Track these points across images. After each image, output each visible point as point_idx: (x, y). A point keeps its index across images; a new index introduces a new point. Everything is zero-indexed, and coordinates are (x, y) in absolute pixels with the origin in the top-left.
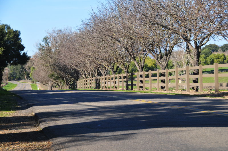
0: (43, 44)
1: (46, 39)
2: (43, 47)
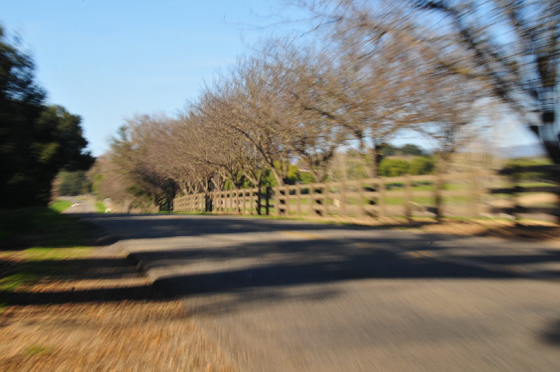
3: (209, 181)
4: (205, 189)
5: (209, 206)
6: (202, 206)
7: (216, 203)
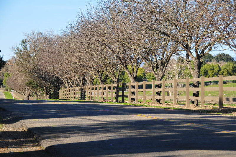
0: (21, 48)
1: (24, 42)
2: (21, 51)
3: (84, 78)
4: (81, 84)
5: (83, 96)
6: (78, 95)
7: (88, 94)
